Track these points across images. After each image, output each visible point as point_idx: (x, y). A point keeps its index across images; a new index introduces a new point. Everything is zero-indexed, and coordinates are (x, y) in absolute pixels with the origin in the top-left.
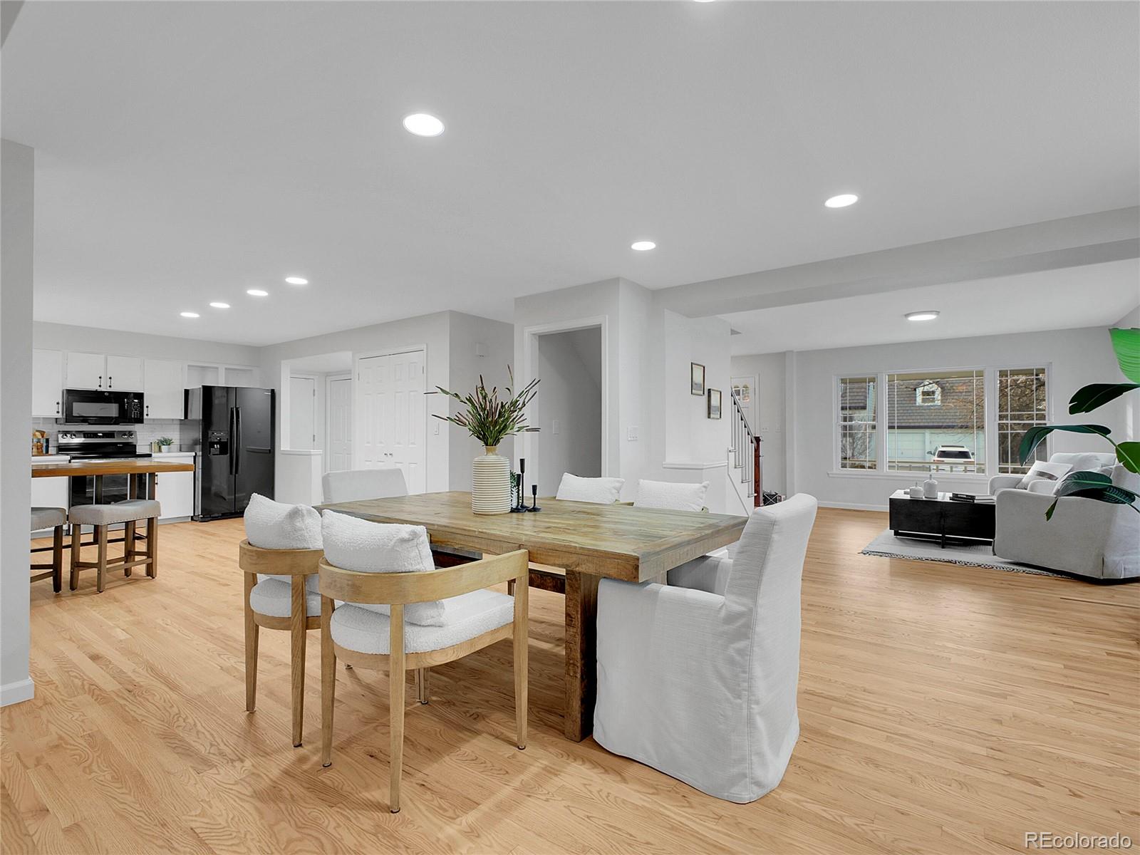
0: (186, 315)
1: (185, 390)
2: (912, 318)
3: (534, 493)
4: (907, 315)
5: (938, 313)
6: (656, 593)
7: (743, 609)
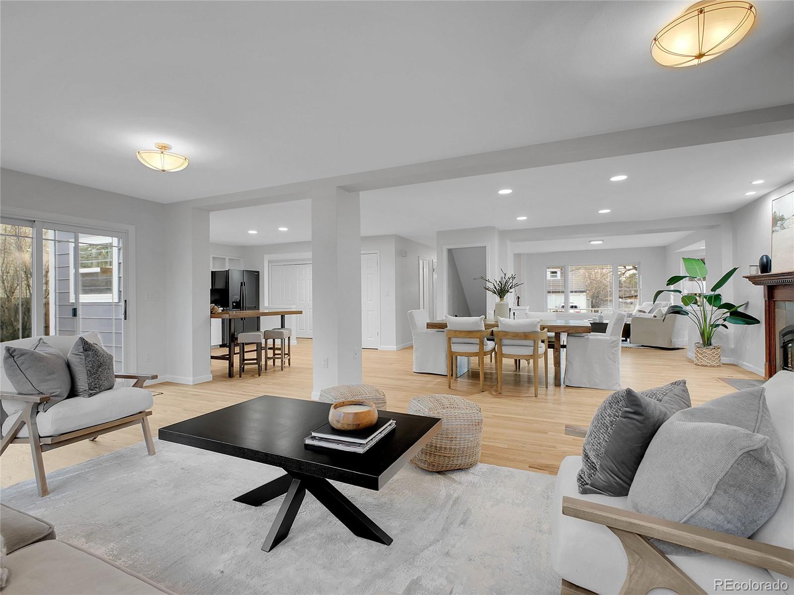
0: (251, 232)
1: (212, 272)
2: (592, 243)
3: (514, 315)
4: (590, 241)
5: (603, 241)
6: (589, 338)
7: (616, 339)
